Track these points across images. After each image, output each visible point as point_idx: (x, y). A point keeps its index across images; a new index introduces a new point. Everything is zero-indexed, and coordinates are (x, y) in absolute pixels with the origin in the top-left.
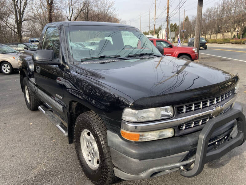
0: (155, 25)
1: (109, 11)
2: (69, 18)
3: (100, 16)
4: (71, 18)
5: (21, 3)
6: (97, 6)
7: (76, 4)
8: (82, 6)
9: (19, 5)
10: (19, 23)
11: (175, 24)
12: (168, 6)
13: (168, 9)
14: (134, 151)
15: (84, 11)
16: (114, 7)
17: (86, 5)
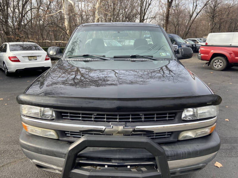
2: (191, 13)
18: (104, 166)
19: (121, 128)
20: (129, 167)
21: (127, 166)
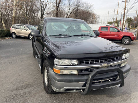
0: (117, 18)
1: (90, 10)
2: (67, 13)
3: (84, 13)
4: (68, 13)
5: (44, 5)
6: (83, 7)
7: (72, 6)
8: (75, 6)
9: (43, 7)
10: (42, 15)
11: (131, 18)
12: (125, 7)
13: (125, 9)
14: (57, 78)
15: (76, 10)
16: (93, 7)
17: (77, 6)
18: (101, 82)
19: (106, 65)
20: (110, 80)
21: (109, 80)
